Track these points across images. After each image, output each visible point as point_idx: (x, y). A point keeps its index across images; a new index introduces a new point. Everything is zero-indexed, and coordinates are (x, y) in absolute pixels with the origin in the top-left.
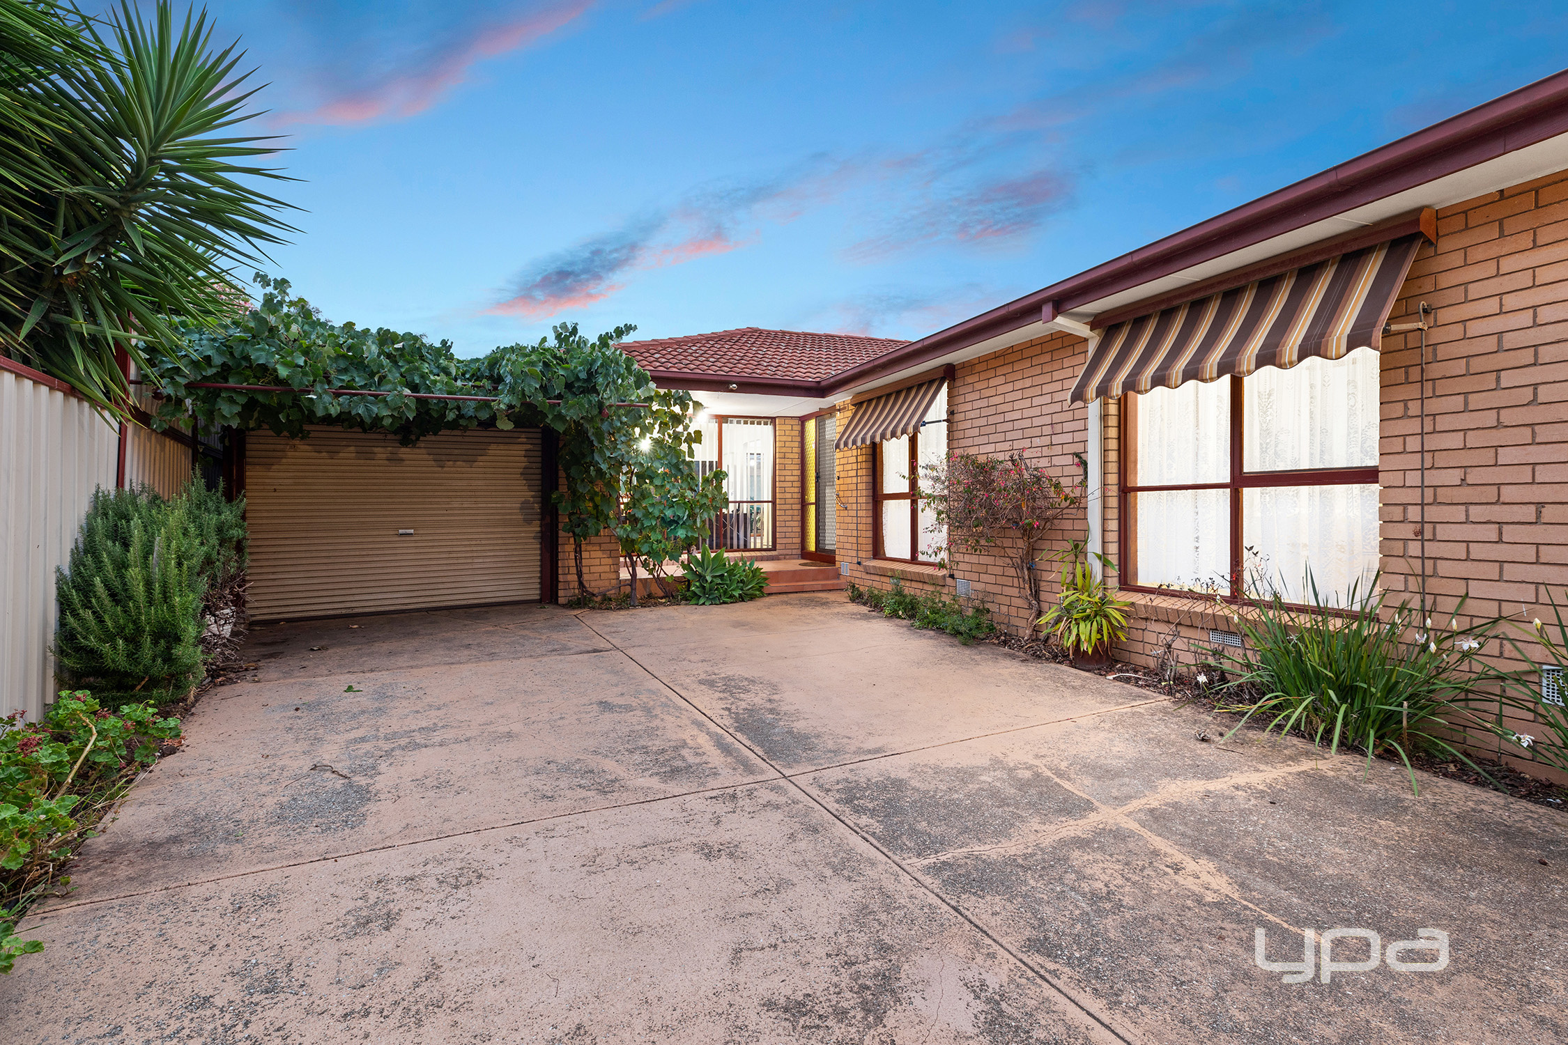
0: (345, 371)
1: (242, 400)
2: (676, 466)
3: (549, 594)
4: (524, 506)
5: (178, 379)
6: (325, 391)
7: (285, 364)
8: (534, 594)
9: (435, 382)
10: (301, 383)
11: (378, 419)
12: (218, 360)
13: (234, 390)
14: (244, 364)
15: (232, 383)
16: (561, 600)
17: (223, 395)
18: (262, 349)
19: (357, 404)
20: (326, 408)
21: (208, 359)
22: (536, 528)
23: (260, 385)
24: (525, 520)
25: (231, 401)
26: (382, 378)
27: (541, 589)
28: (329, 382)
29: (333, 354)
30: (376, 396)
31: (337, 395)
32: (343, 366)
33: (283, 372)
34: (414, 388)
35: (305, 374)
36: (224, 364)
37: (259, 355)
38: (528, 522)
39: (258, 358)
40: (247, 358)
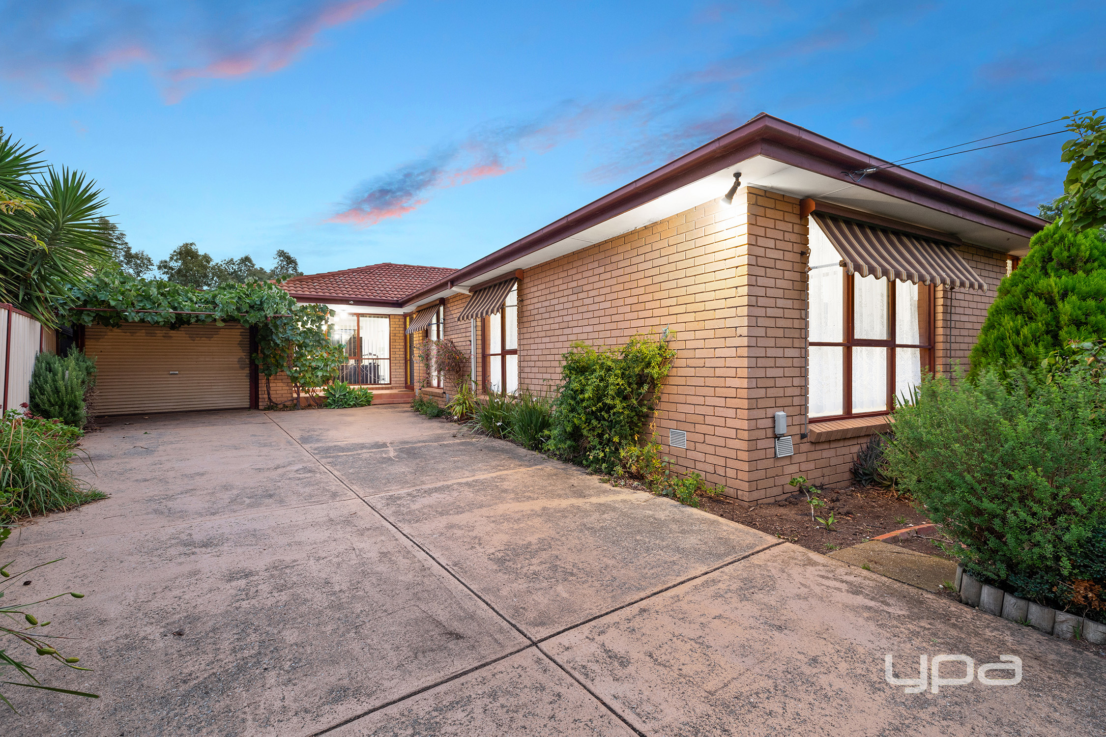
0: (141, 301)
1: (94, 315)
2: (319, 341)
3: (254, 405)
4: (240, 360)
5: (65, 307)
6: (133, 311)
7: (113, 300)
8: (247, 404)
9: (185, 306)
10: (121, 308)
11: (158, 323)
12: (82, 298)
13: (90, 310)
14: (94, 299)
15: (89, 307)
16: (260, 407)
17: (85, 312)
18: (103, 294)
19: (147, 316)
20: (133, 318)
21: (78, 298)
22: (247, 371)
23: (102, 308)
24: (240, 367)
25: (89, 315)
26: (159, 305)
27: (250, 402)
28: (134, 307)
29: (135, 294)
30: (156, 313)
31: (138, 312)
32: (140, 299)
33: (113, 303)
34: (175, 308)
35: (123, 304)
36: (85, 300)
37: (102, 296)
38: (243, 368)
39: (101, 297)
40: (96, 297)
